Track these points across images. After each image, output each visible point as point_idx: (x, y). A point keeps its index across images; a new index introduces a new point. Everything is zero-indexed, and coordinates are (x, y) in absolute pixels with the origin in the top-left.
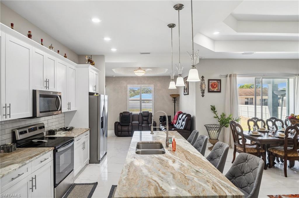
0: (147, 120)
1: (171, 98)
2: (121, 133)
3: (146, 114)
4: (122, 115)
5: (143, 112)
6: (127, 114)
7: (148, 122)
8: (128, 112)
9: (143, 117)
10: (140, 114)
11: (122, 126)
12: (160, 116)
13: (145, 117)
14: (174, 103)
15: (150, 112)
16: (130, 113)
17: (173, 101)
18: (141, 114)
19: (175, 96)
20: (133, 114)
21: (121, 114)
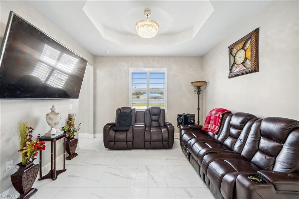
0: (157, 121)
1: (193, 89)
2: (115, 143)
3: (156, 111)
4: (119, 112)
5: (152, 108)
6: (128, 111)
7: (159, 123)
8: (130, 108)
9: (152, 116)
10: (146, 110)
11: (116, 131)
12: (178, 115)
13: (154, 115)
14: (197, 95)
15: (161, 108)
16: (132, 110)
17: (196, 92)
18: (148, 112)
19: (199, 84)
20: (136, 111)
21: (119, 110)
